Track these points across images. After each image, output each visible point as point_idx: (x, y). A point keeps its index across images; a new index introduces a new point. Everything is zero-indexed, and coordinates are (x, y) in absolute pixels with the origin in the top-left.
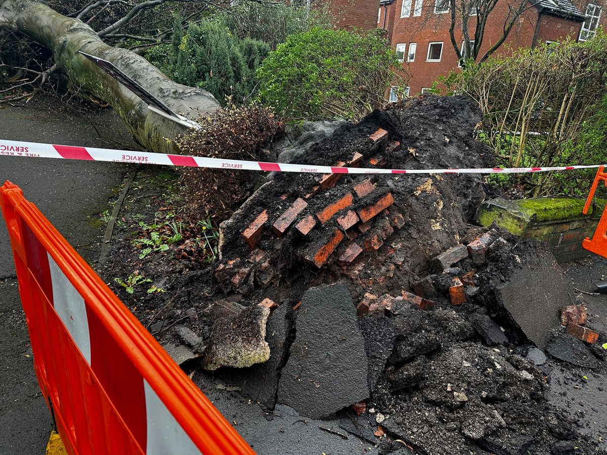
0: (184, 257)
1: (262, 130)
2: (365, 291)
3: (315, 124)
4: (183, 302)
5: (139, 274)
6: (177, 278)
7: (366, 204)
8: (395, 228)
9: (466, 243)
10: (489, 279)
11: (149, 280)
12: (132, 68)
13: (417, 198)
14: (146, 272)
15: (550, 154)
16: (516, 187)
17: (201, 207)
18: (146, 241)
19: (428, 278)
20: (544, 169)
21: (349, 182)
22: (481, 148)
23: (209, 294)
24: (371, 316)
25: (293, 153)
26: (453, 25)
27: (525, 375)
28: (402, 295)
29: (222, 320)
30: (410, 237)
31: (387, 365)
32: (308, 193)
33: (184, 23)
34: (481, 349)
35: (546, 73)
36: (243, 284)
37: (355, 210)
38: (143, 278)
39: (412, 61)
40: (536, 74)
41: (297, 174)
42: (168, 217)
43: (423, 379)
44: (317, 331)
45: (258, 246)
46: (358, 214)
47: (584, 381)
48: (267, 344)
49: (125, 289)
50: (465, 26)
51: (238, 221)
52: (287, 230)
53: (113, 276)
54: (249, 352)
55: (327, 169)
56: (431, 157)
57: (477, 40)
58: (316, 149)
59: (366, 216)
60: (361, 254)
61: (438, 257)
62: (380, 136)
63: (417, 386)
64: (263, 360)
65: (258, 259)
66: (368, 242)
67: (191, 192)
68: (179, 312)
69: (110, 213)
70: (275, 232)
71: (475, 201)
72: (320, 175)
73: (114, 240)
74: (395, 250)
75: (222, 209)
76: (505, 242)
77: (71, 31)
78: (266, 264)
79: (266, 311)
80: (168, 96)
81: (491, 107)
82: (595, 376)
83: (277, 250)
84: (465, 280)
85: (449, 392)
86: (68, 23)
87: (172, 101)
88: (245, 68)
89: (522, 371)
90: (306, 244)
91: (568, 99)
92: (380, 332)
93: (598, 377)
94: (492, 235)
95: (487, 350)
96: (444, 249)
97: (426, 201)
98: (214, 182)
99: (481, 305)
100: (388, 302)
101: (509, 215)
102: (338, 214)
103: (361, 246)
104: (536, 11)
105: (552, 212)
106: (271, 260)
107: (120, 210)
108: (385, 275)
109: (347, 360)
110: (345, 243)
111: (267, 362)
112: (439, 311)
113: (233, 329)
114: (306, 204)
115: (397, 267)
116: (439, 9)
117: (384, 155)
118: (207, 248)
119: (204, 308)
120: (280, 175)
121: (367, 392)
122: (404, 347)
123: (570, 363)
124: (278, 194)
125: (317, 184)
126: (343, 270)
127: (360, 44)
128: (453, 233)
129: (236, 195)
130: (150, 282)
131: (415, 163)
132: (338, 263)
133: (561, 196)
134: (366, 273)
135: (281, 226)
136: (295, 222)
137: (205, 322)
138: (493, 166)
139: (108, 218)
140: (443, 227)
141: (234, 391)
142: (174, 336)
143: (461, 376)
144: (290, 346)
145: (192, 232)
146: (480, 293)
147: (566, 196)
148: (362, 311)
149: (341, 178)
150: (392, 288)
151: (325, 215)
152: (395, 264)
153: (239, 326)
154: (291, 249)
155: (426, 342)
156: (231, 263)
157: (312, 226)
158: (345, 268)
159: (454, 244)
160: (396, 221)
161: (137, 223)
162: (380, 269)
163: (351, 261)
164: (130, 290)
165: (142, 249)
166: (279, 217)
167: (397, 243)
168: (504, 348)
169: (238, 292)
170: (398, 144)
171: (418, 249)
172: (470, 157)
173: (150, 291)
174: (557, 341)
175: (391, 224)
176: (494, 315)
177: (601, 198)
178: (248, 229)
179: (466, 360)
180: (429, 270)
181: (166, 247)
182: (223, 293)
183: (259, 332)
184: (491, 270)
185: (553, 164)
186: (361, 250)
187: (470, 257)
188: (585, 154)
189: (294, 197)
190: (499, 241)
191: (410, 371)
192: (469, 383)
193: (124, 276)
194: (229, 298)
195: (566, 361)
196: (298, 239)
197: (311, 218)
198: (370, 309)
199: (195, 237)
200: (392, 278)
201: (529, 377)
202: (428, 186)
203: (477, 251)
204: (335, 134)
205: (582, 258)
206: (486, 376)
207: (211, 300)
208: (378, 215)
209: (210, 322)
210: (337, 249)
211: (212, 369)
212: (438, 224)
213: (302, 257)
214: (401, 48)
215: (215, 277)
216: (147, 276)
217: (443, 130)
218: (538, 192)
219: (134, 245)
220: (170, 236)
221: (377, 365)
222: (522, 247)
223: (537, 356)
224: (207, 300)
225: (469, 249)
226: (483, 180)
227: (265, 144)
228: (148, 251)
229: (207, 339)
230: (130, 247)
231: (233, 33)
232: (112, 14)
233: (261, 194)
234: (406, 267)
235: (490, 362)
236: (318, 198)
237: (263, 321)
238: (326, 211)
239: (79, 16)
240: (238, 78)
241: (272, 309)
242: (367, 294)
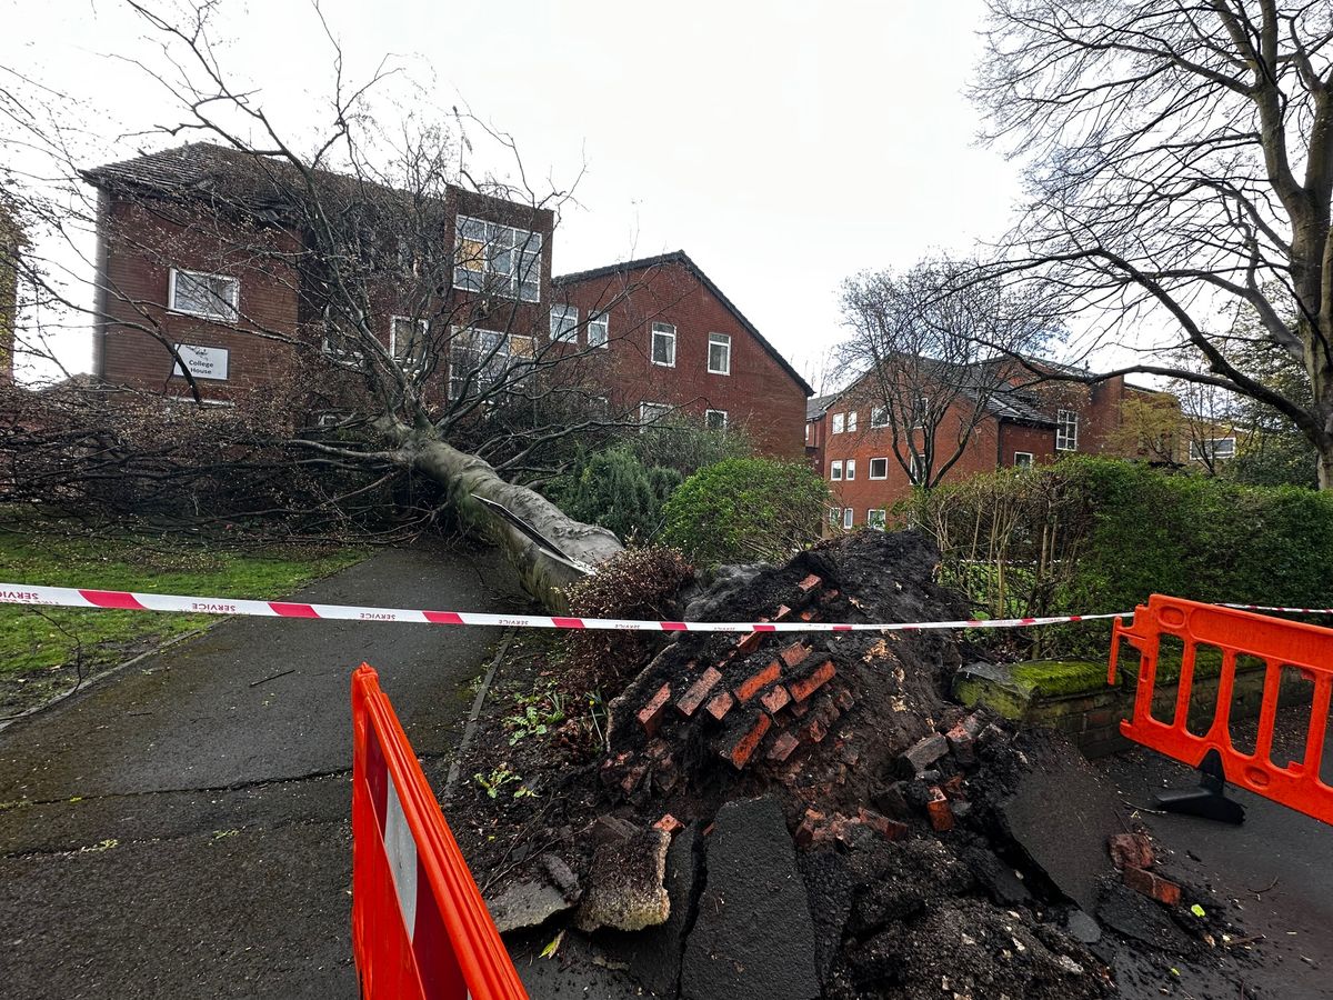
0: (564, 745)
1: (666, 576)
2: (806, 806)
3: (732, 568)
4: (557, 815)
5: (507, 768)
6: (553, 775)
7: (800, 677)
8: (842, 710)
9: (944, 732)
10: (984, 789)
11: (517, 778)
12: (526, 507)
13: (868, 666)
14: (516, 765)
15: (1041, 601)
16: (1005, 644)
17: (590, 674)
18: (520, 720)
19: (895, 786)
20: (1039, 621)
21: (775, 644)
22: (945, 596)
23: (591, 803)
24: (815, 850)
25: (704, 605)
26: (896, 440)
27: (1067, 963)
28: (858, 815)
29: (605, 848)
30: (862, 724)
31: (845, 936)
32: (722, 660)
33: (588, 453)
34: (988, 911)
35: (1014, 500)
36: (637, 790)
37: (785, 685)
38: (511, 775)
39: (853, 479)
40: (1002, 501)
41: (709, 633)
42: (550, 685)
43: (903, 964)
44: (737, 874)
45: (657, 734)
46: (788, 691)
47: (1173, 979)
48: (666, 892)
49: (487, 790)
50: (910, 441)
51: (632, 698)
52: (695, 712)
53: (474, 770)
54: (640, 905)
55: (748, 627)
56: (881, 609)
57: (927, 456)
58: (731, 601)
59: (801, 694)
60: (797, 748)
61: (905, 754)
62: (810, 585)
63: (895, 976)
64: (659, 920)
65: (657, 754)
66: (805, 731)
67: (580, 655)
68: (550, 831)
69: (483, 679)
70: (680, 714)
71: (948, 668)
72: (737, 634)
73: (483, 717)
74: (844, 742)
75: (616, 678)
76: (999, 730)
77: (467, 469)
78: (666, 762)
79: (666, 838)
80: (563, 536)
81: (953, 540)
82: (1191, 970)
83: (683, 741)
84: (951, 790)
85: (945, 992)
86: (466, 460)
87: (567, 542)
88: (652, 498)
89: (1061, 955)
90: (721, 732)
91: (1050, 530)
92: (830, 878)
93: (1199, 972)
94: (978, 719)
95: (998, 913)
96: (915, 740)
97: (881, 669)
98: (607, 641)
99: (980, 834)
100: (839, 826)
101: (999, 689)
102: (761, 690)
103: (796, 737)
104: (994, 420)
105: (1064, 682)
106: (675, 753)
107: (494, 676)
108: (833, 781)
109: (783, 926)
110: (774, 733)
111: (666, 923)
112: (917, 843)
113: (620, 864)
114: (720, 675)
115: (850, 767)
116: (876, 423)
117: (819, 608)
118: (594, 730)
119: (584, 825)
120: (686, 636)
121: (817, 986)
122: (867, 905)
123: (1143, 941)
124: (684, 662)
125: (734, 647)
126: (774, 772)
127: (782, 475)
128: (925, 716)
129: (634, 658)
130: (518, 781)
131: (861, 617)
132: (765, 762)
133: (1070, 659)
134: (805, 778)
135: (688, 707)
136: (705, 701)
137: (583, 848)
138: (967, 618)
139: (480, 688)
140: (909, 707)
141: (619, 969)
142: (541, 869)
143: (962, 963)
144: (699, 895)
145: (577, 707)
146: (975, 810)
147: (1078, 659)
148: (802, 841)
149: (764, 639)
150: (845, 804)
151: (747, 691)
152: (847, 765)
153: (627, 860)
154: (701, 740)
155: (900, 897)
156: (622, 757)
157: (728, 707)
158: (776, 769)
159: (928, 734)
160: (842, 700)
161: (512, 693)
162: (825, 772)
163: (783, 759)
164: (492, 793)
165: (514, 731)
166: (685, 692)
167: (846, 732)
168: (1026, 910)
169: (630, 802)
170: (836, 593)
171: (877, 741)
172: (932, 608)
173: (517, 795)
174: (1111, 898)
175: (835, 704)
176: (1001, 850)
177: (1131, 661)
178: (644, 710)
179: (966, 932)
180: (896, 772)
181: (542, 730)
182: (610, 803)
183: (655, 871)
184: (986, 775)
185: (1050, 612)
186: (797, 743)
187: (952, 752)
188: (1090, 599)
189: (703, 666)
190: (990, 729)
191: (879, 949)
192: (976, 978)
193: (488, 771)
194: (618, 812)
195: (1134, 938)
196: (709, 726)
197: (726, 695)
198: (814, 838)
199: (579, 715)
200: (845, 786)
201: (1076, 968)
202: (881, 649)
203: (960, 745)
204: (754, 583)
205: (1126, 751)
206: (1002, 964)
207: (594, 813)
208: (816, 692)
209: (590, 849)
210: (763, 740)
211: (588, 930)
212: (901, 703)
213: (717, 753)
214: (838, 465)
215: (599, 779)
216: (515, 772)
217: (892, 574)
218: (1037, 651)
219: (505, 725)
220: (549, 713)
221: (829, 936)
222: (1027, 736)
223: (1084, 927)
224: (588, 813)
225: (949, 740)
226: (955, 638)
227: (670, 593)
228: (520, 734)
229: (584, 877)
230: (500, 728)
231: (640, 461)
232: (514, 446)
233: (662, 661)
234: (863, 768)
235: (1006, 938)
236: (735, 668)
237: (661, 854)
238: (747, 685)
239: (478, 452)
240: (644, 510)
241: (674, 833)
242: (810, 812)
